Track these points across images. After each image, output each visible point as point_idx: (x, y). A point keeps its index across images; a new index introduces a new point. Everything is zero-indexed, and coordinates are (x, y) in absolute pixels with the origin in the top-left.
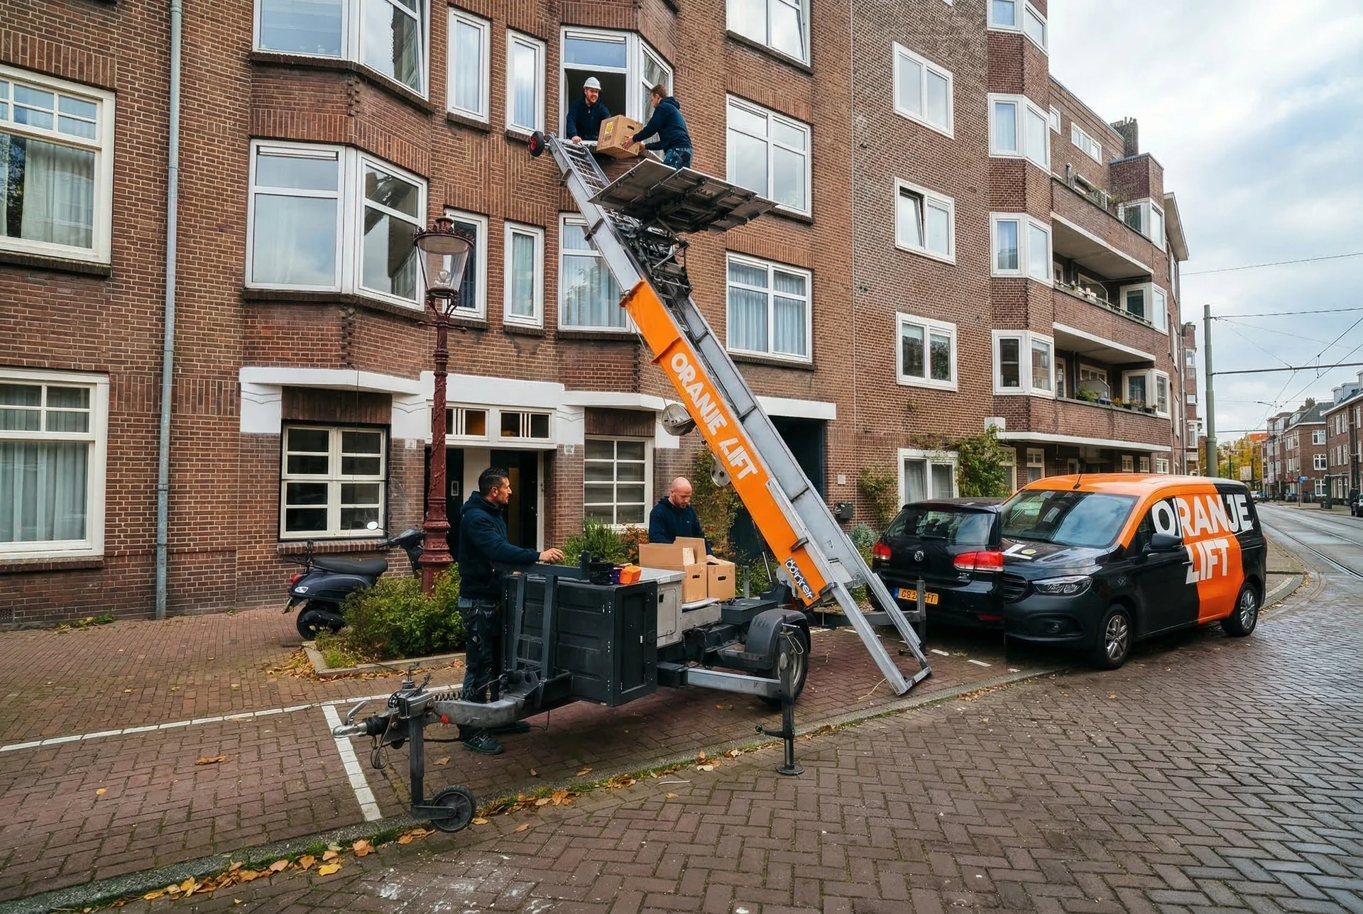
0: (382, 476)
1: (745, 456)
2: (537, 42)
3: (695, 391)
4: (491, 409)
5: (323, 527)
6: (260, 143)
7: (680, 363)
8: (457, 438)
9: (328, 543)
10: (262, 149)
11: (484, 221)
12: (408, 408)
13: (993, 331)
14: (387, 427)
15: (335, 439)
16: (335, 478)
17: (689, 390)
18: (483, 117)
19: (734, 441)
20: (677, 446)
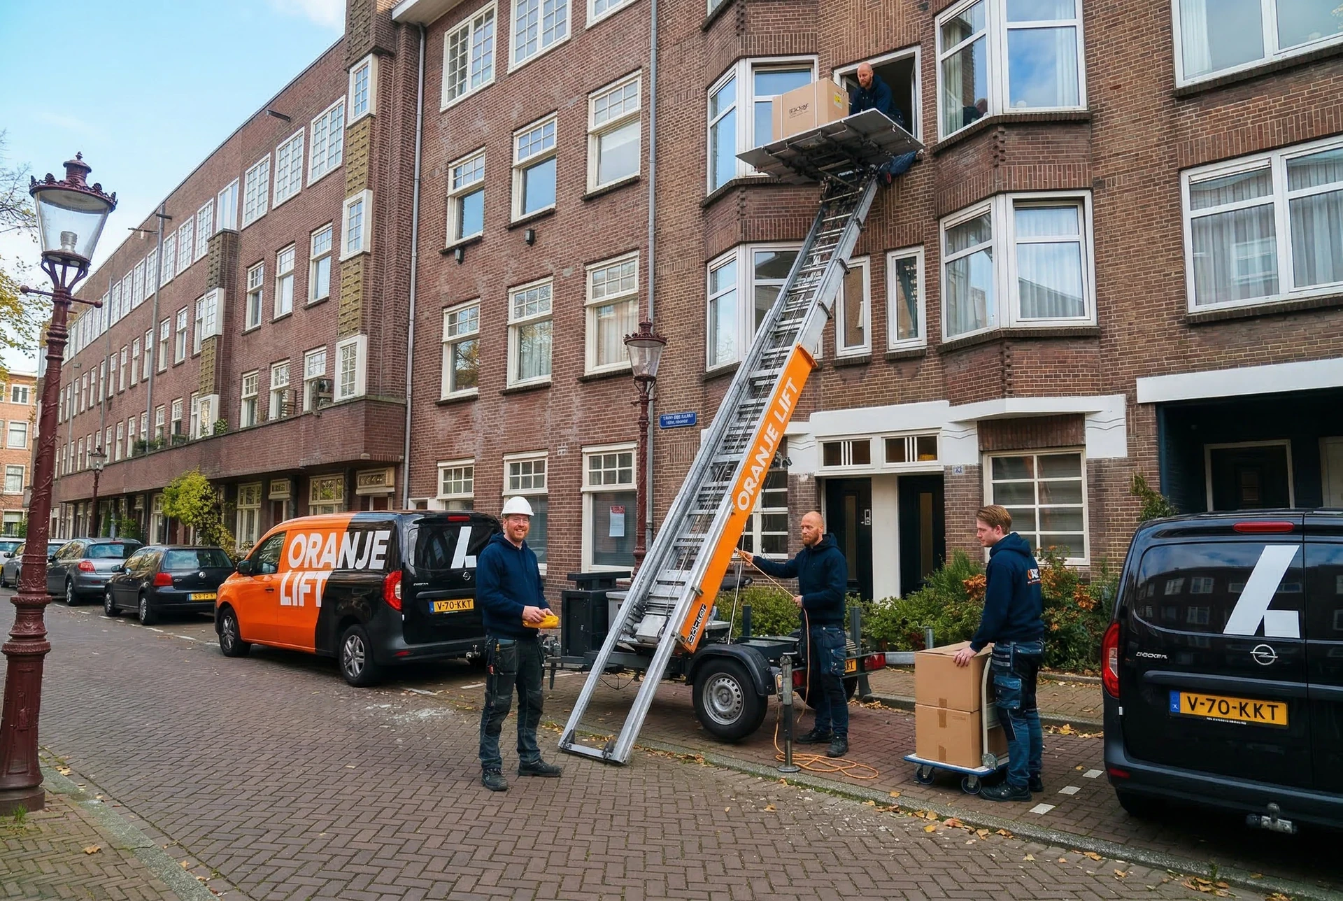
4: (874, 437)
8: (845, 469)
12: (801, 445)
20: (1122, 453)
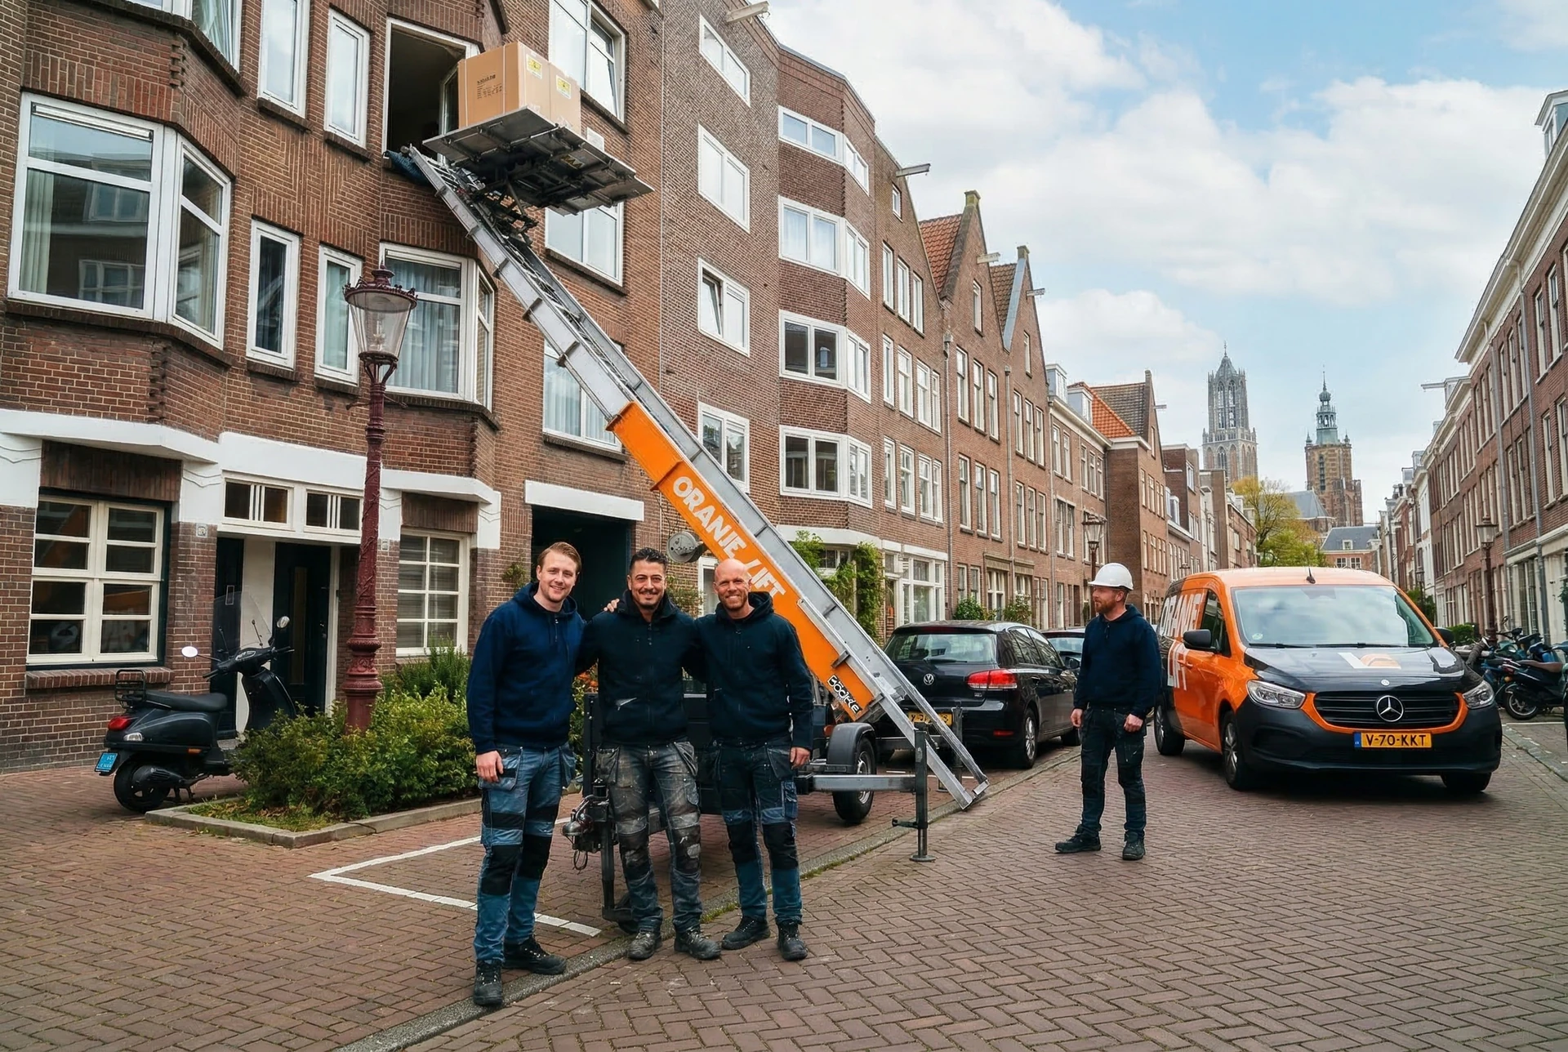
0: (155, 575)
1: (770, 577)
2: (362, 31)
3: (705, 515)
4: (297, 487)
5: (76, 647)
6: (37, 99)
7: (683, 487)
8: (254, 525)
9: (82, 672)
10: (38, 108)
11: (295, 240)
12: (205, 482)
13: (781, 427)
14: (169, 507)
15: (99, 520)
16: (95, 575)
17: (699, 515)
18: (299, 109)
19: (756, 563)
20: (497, 546)
